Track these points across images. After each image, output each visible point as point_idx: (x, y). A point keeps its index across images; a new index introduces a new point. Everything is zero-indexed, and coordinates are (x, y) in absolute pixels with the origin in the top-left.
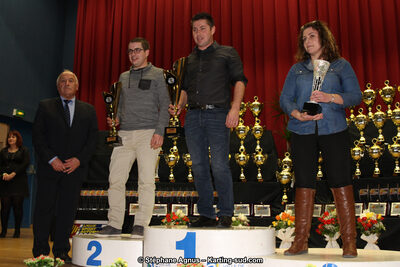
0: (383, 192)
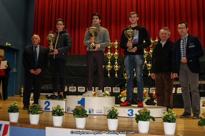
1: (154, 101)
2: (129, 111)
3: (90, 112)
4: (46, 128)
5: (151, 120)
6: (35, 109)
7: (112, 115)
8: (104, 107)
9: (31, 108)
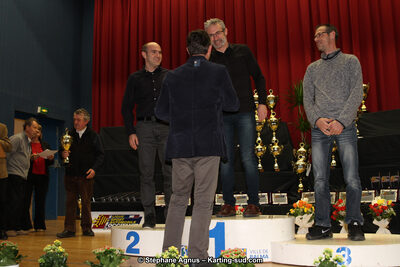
0: (394, 179)
1: (375, 222)
8: (272, 243)
9: (99, 258)
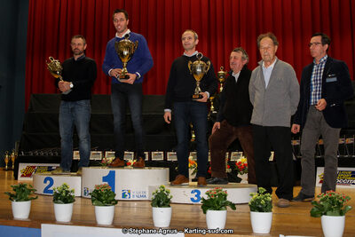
1: (239, 175)
2: (192, 192)
3: (124, 195)
4: (42, 225)
5: (229, 208)
6: (23, 191)
7: (161, 200)
8: (150, 187)
9: (15, 190)
